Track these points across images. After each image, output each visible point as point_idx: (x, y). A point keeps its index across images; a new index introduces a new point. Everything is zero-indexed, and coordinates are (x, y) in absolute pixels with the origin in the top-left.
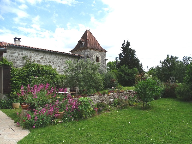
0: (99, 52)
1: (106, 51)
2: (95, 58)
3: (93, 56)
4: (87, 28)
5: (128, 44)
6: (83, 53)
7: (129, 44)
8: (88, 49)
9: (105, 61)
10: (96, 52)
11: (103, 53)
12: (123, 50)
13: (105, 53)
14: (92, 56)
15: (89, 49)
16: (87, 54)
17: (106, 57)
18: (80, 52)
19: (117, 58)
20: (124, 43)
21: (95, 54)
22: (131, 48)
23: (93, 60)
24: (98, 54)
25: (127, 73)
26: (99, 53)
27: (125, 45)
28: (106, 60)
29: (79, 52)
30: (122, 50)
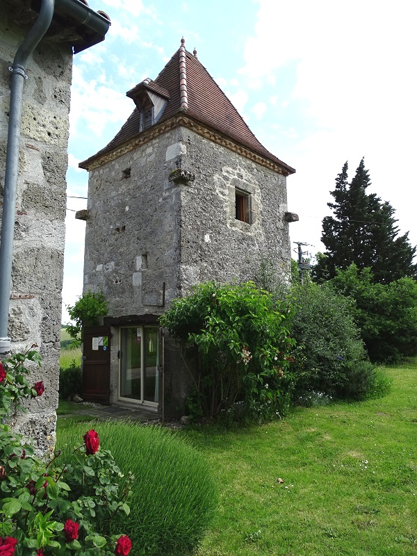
0: (254, 165)
1: (287, 171)
2: (227, 192)
3: (216, 177)
4: (183, 41)
5: (362, 177)
6: (153, 156)
7: (367, 178)
8: (184, 125)
9: (280, 224)
10: (235, 157)
11: (274, 179)
12: (337, 204)
13: (281, 177)
14: (208, 179)
15: (189, 127)
16: (178, 161)
17: (285, 202)
18: (136, 155)
19: (302, 246)
20: (344, 175)
21: (230, 169)
22: (375, 195)
23: (215, 202)
24: (243, 172)
25: (373, 300)
26: (250, 169)
27: (349, 180)
28: (289, 218)
29: (127, 158)
30: (335, 207)
